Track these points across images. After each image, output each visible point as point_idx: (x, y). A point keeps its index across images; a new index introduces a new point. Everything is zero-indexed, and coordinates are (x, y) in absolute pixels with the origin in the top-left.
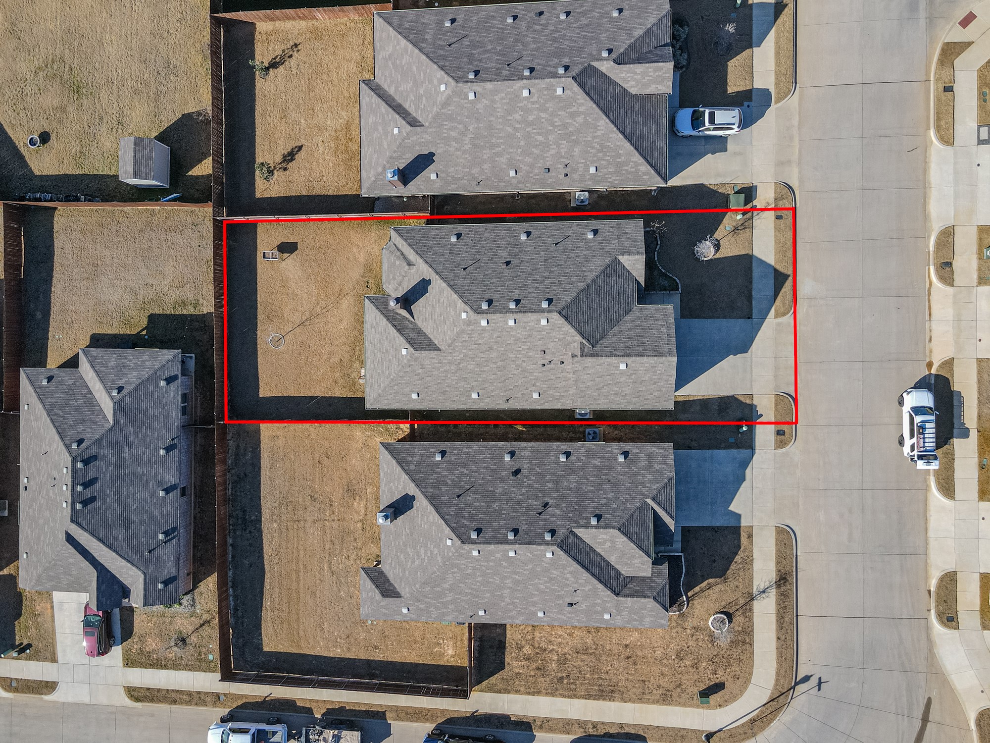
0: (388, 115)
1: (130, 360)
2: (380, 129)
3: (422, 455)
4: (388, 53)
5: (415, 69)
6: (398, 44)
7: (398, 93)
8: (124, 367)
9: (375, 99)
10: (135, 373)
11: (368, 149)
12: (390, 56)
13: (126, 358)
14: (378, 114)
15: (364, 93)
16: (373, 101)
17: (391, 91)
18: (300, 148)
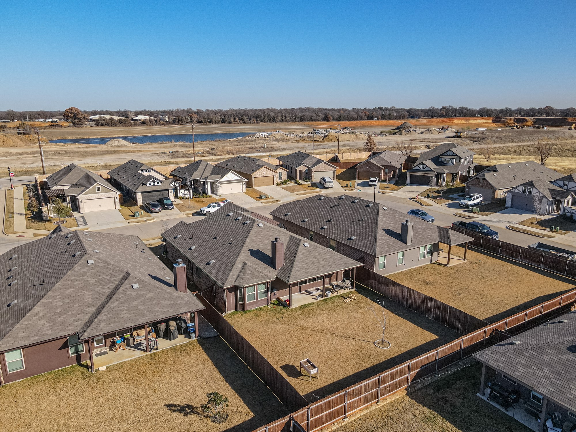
0: (120, 298)
1: (547, 377)
2: (135, 303)
3: (361, 242)
4: (46, 324)
5: (69, 291)
6: (37, 314)
7: (95, 302)
8: (559, 374)
9: (103, 316)
10: (546, 358)
11: (158, 311)
12: (50, 321)
13: (552, 384)
14: (120, 308)
15: (95, 331)
16: (105, 318)
17: (92, 310)
18: (169, 406)
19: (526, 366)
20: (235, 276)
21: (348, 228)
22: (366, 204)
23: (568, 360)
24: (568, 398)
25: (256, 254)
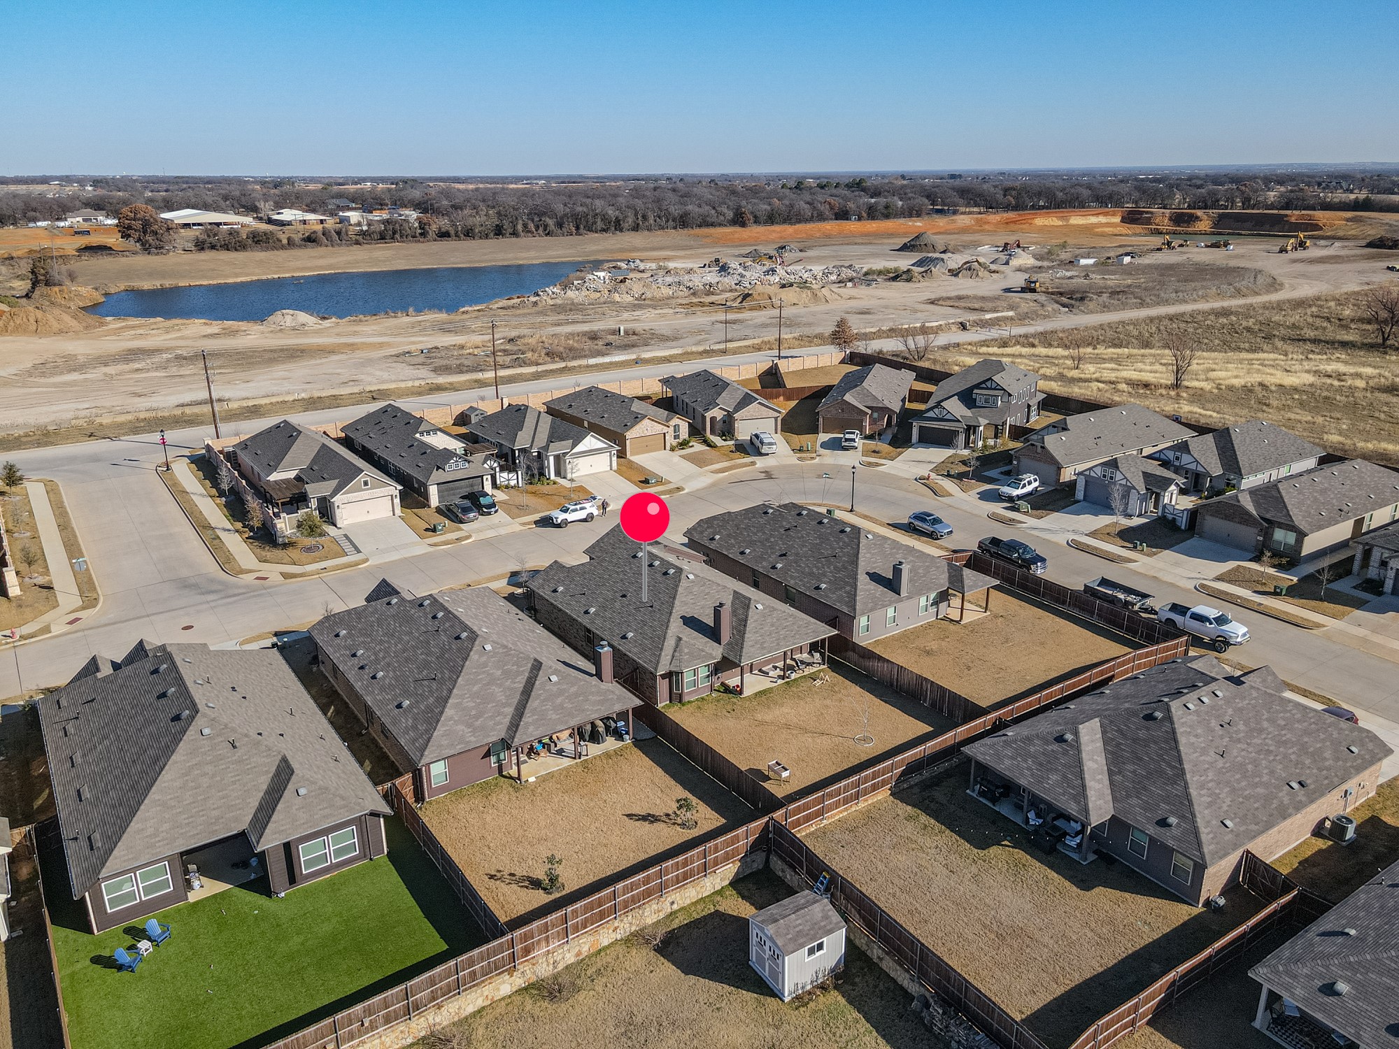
0: (540, 695)
1: (1029, 769)
2: (559, 700)
3: (834, 593)
4: (466, 730)
5: (475, 688)
6: (451, 718)
7: (510, 701)
8: (1041, 764)
9: (528, 718)
10: (1032, 749)
11: (588, 710)
12: (469, 725)
13: (1032, 775)
14: (544, 708)
15: (525, 736)
16: (530, 720)
17: (510, 711)
18: (630, 816)
19: (1012, 758)
20: (669, 657)
21: (815, 570)
22: (839, 528)
23: (1053, 751)
24: (1044, 787)
25: (691, 622)
